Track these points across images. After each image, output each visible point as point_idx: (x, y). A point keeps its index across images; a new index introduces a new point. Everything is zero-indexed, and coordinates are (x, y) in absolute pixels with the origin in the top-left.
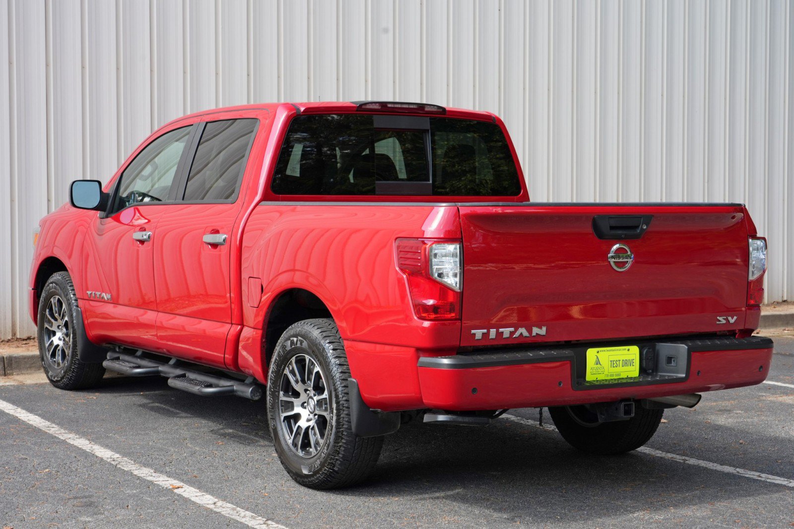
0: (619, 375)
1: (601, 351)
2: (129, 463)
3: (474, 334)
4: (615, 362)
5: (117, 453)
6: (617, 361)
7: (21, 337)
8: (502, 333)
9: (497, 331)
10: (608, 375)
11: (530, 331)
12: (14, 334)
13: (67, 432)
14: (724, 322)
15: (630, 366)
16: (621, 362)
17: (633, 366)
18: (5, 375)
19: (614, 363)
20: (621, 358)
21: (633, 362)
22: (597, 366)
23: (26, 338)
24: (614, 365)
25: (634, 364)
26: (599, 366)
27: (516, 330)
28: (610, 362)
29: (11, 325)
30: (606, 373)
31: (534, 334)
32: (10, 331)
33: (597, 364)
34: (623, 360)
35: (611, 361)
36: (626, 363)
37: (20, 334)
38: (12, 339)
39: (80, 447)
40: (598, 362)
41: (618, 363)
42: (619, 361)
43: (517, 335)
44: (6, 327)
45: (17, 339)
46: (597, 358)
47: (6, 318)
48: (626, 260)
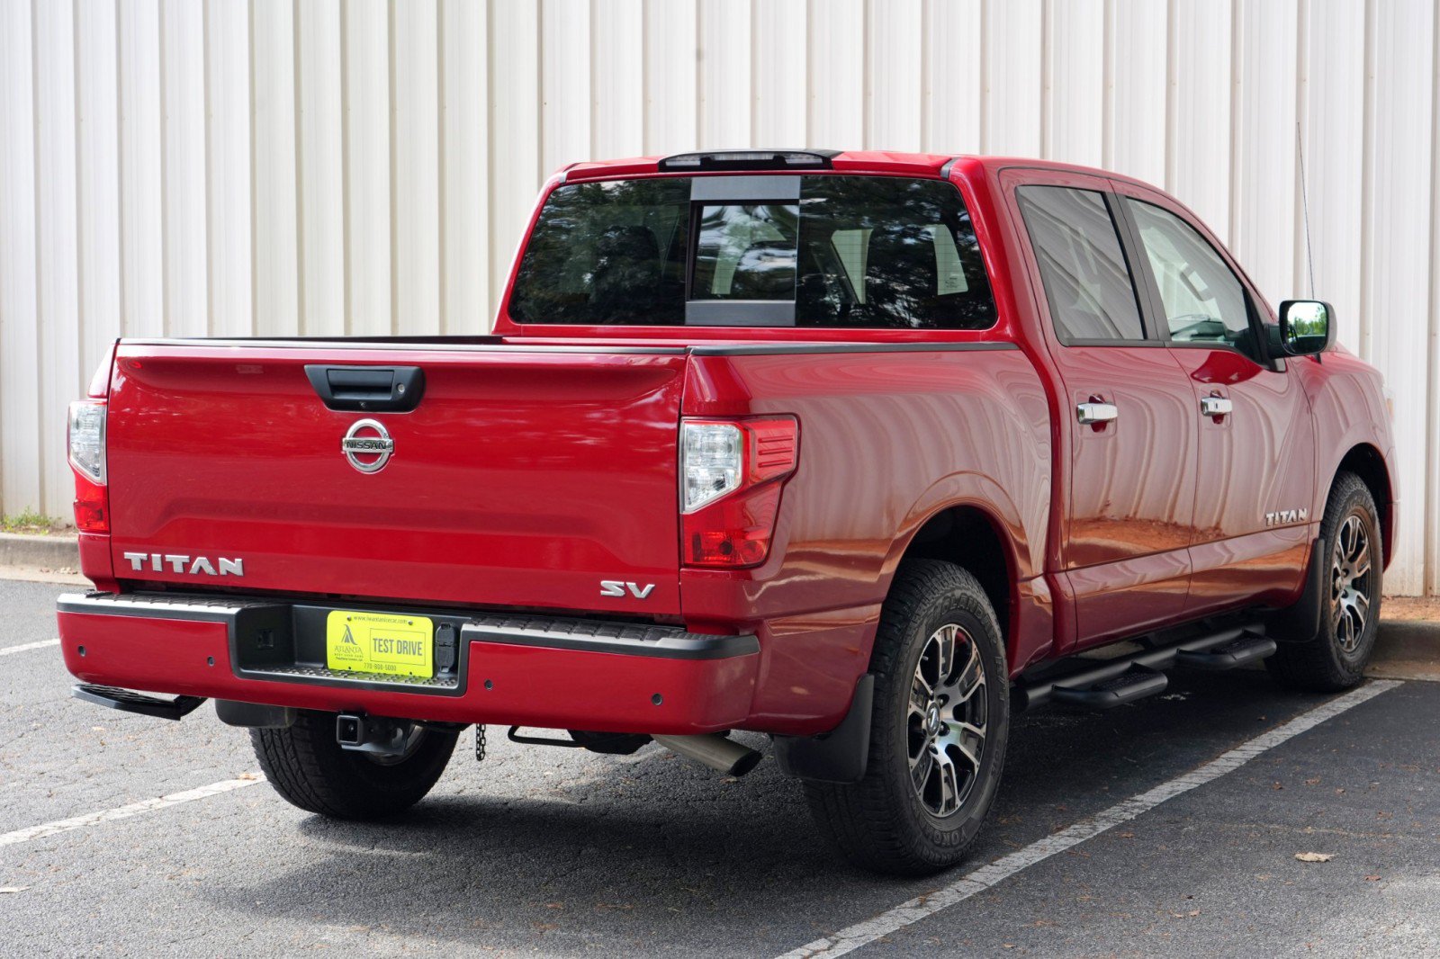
0: (394, 668)
1: (356, 618)
3: (129, 561)
4: (382, 643)
6: (386, 640)
8: (171, 563)
9: (163, 559)
10: (370, 666)
11: (215, 565)
14: (621, 593)
15: (414, 653)
16: (395, 644)
17: (420, 655)
19: (381, 645)
20: (396, 637)
21: (419, 649)
22: (347, 644)
24: (382, 649)
25: (421, 652)
26: (351, 644)
27: (192, 560)
28: (373, 642)
30: (366, 659)
31: (223, 572)
33: (347, 641)
34: (398, 641)
35: (375, 640)
36: (404, 647)
40: (349, 638)
41: (388, 644)
42: (392, 641)
43: (194, 569)
46: (348, 629)
48: (378, 451)
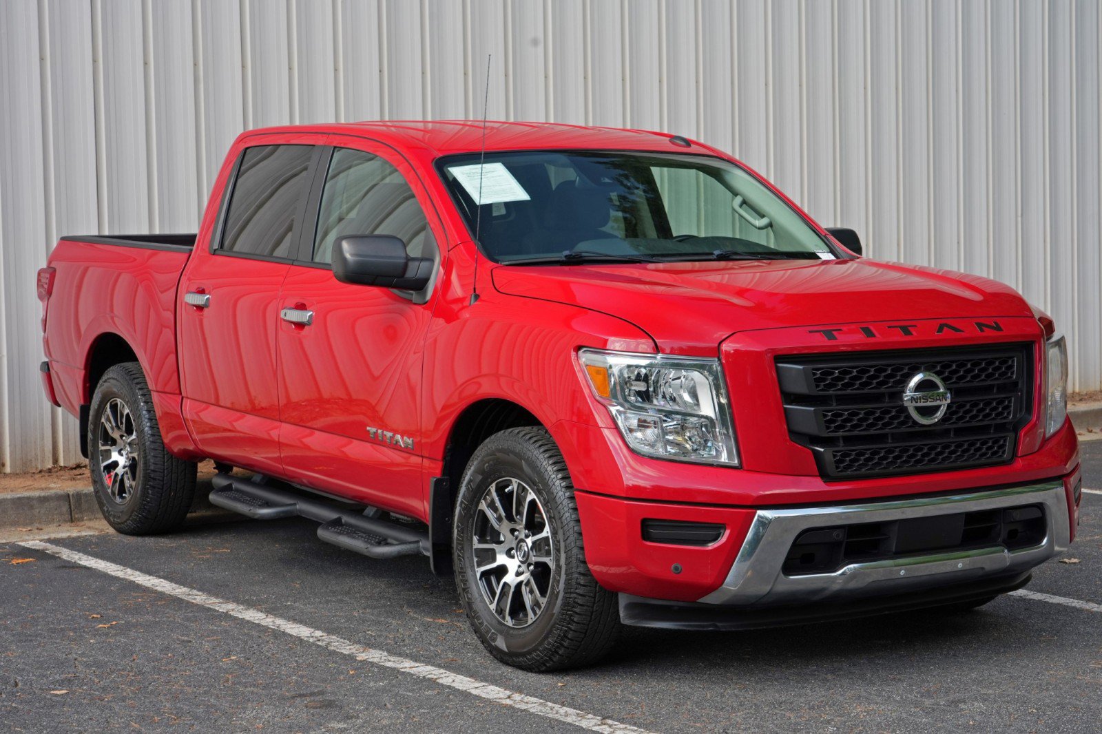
2: (344, 643)
5: (317, 628)
7: (66, 465)
12: (56, 461)
13: (221, 601)
18: (72, 521)
23: (74, 466)
29: (51, 448)
32: (51, 456)
37: (64, 460)
38: (54, 468)
39: (257, 622)
44: (44, 450)
45: (62, 468)
47: (43, 437)
